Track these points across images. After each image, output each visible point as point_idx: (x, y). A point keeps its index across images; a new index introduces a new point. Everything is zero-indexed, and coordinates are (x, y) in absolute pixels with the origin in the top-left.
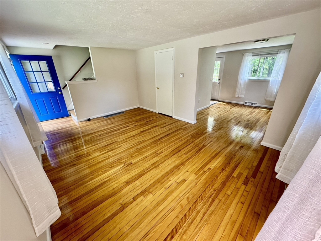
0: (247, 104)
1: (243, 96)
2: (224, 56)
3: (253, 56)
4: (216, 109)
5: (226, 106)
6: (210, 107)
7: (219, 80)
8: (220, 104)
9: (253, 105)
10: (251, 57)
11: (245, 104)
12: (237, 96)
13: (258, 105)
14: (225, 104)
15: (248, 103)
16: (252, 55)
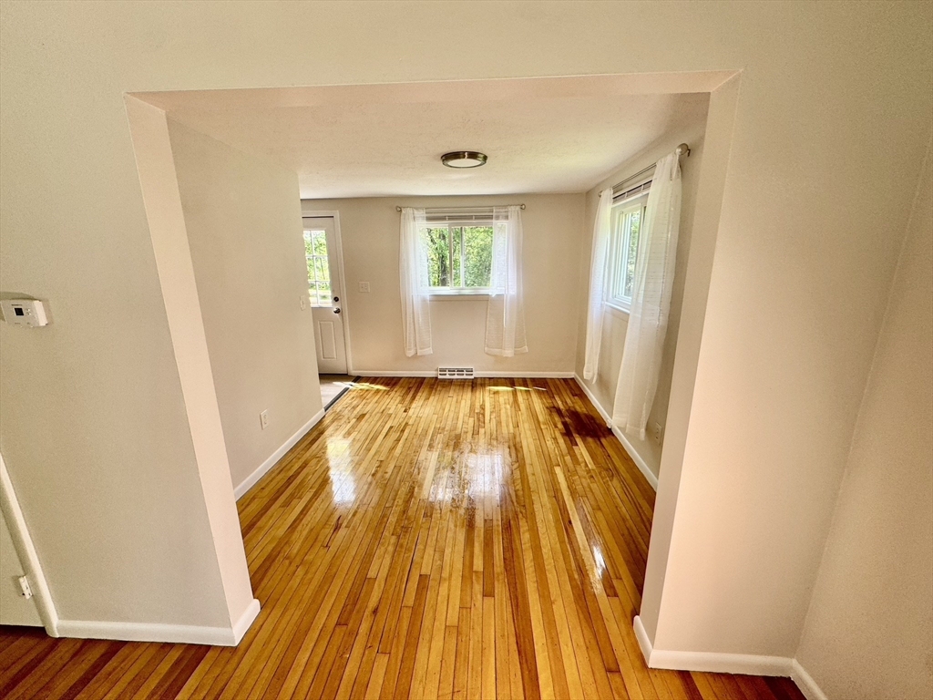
0: (448, 377)
1: (429, 351)
2: (337, 214)
3: (429, 219)
4: (353, 427)
5: (387, 400)
6: (327, 421)
7: (336, 299)
8: (362, 395)
9: (465, 377)
10: (425, 222)
11: (440, 377)
12: (410, 353)
13: (477, 374)
14: (378, 391)
15: (447, 373)
16: (425, 215)
